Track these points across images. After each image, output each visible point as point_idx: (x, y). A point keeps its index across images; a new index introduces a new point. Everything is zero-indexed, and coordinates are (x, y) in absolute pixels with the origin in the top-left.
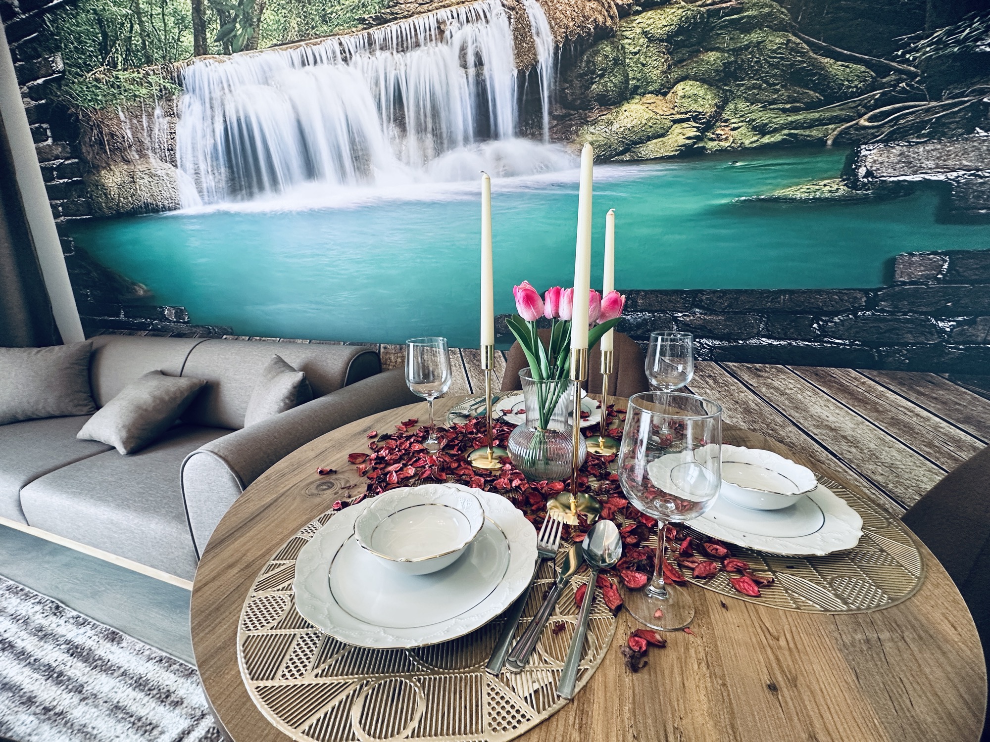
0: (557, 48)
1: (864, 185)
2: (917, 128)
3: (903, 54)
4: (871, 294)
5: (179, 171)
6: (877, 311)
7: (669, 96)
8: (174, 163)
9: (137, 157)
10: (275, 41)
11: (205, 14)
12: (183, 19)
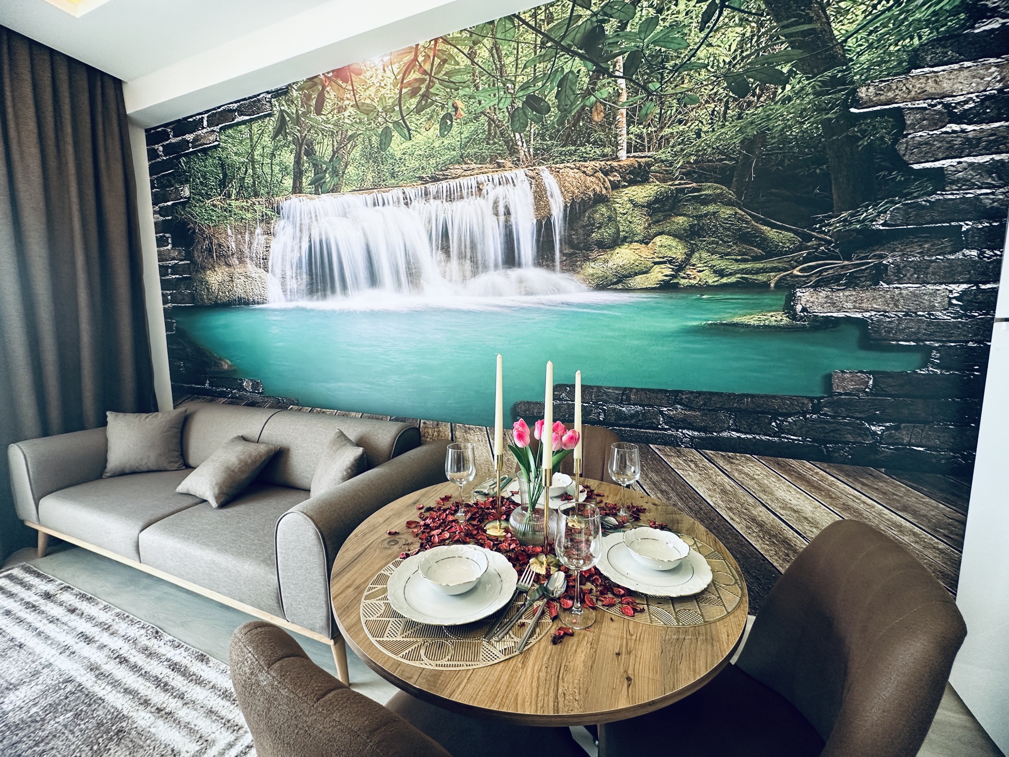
0: (566, 206)
1: (801, 318)
2: (837, 279)
3: (820, 227)
4: (815, 401)
5: (269, 275)
6: (822, 415)
7: (650, 245)
8: (266, 269)
9: (237, 262)
10: (354, 188)
11: (303, 166)
12: (286, 168)
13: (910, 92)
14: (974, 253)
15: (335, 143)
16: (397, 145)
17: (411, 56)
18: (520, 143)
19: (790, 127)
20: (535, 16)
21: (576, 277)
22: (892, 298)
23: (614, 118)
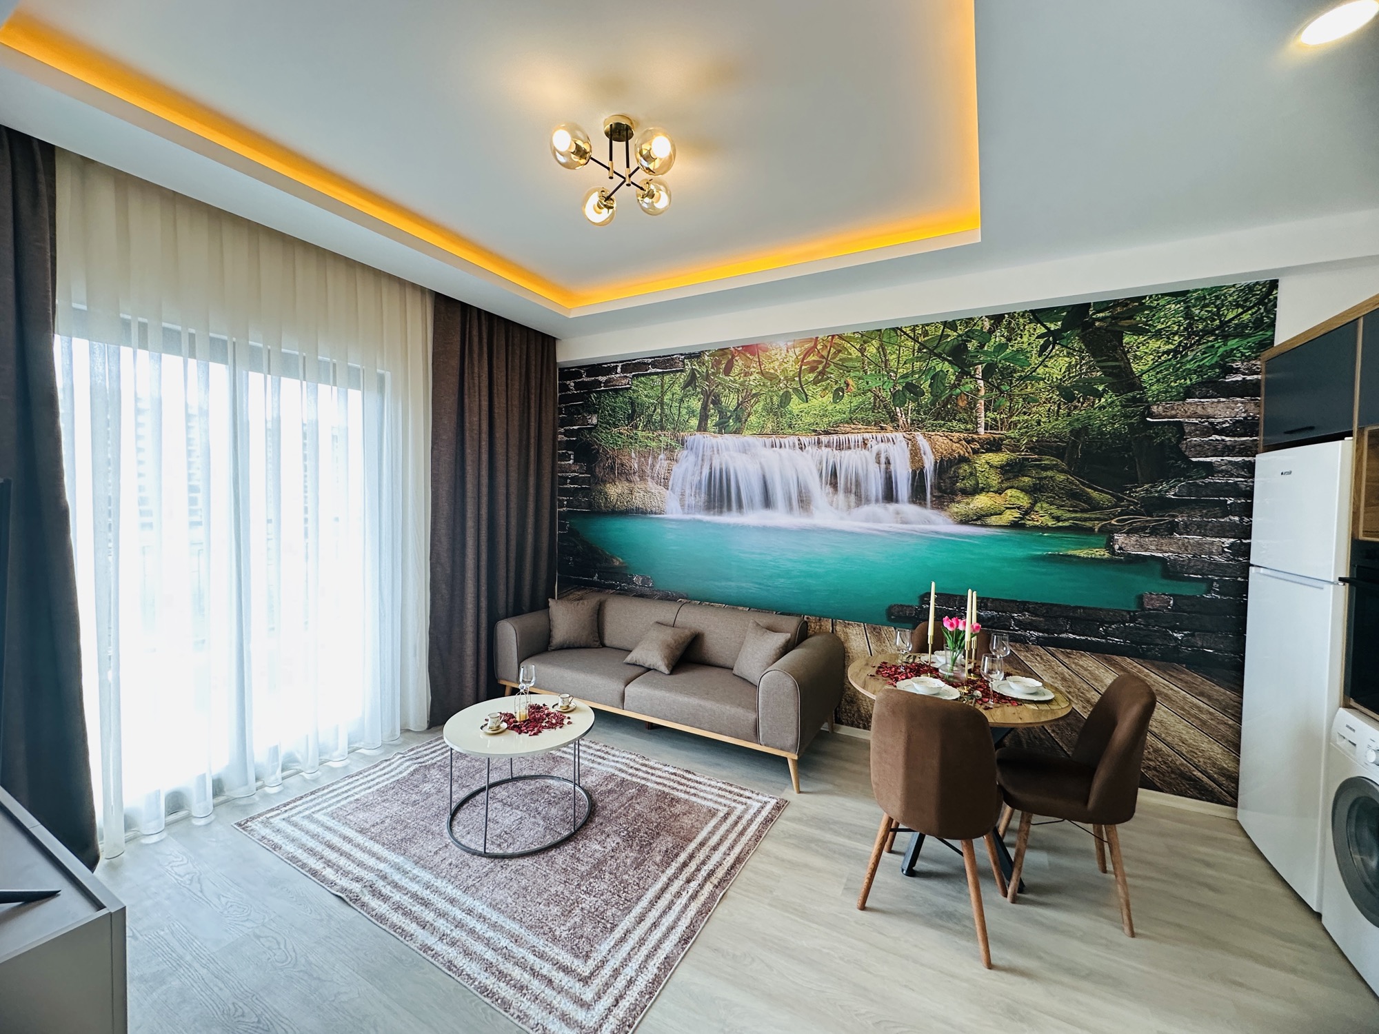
0: (936, 462)
1: (1119, 554)
2: (1143, 529)
3: (1130, 493)
4: (1132, 614)
5: (669, 492)
6: (1137, 624)
7: (1003, 495)
8: (666, 487)
9: (638, 480)
10: (755, 432)
11: (709, 411)
12: (693, 412)
13: (1186, 412)
14: (1237, 518)
15: (740, 399)
16: (795, 405)
17: (812, 344)
18: (899, 414)
19: (1105, 426)
20: (913, 330)
21: (943, 513)
22: (1183, 544)
23: (975, 406)
